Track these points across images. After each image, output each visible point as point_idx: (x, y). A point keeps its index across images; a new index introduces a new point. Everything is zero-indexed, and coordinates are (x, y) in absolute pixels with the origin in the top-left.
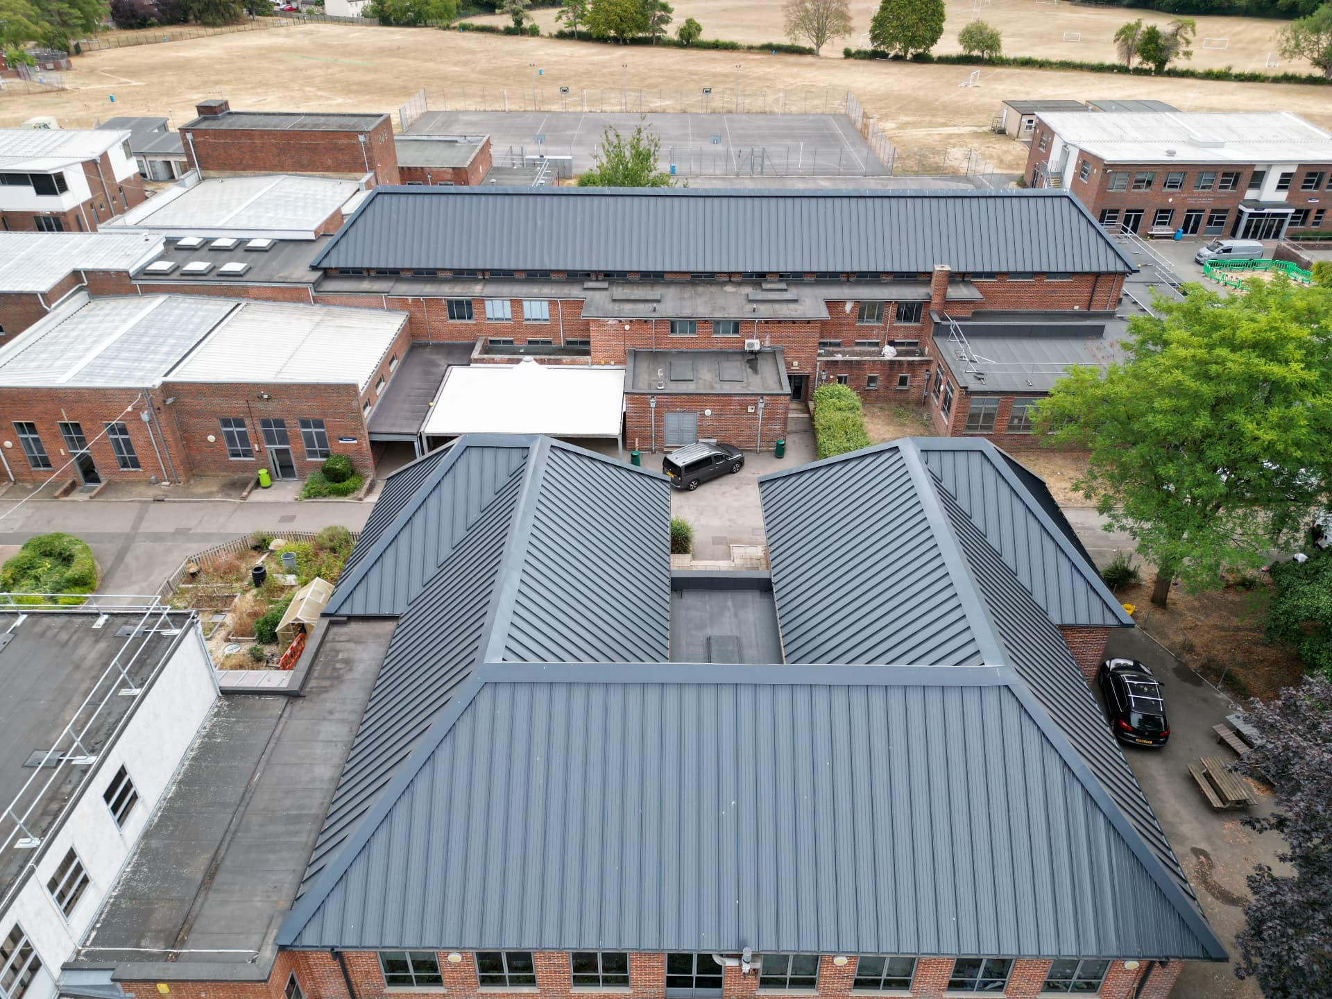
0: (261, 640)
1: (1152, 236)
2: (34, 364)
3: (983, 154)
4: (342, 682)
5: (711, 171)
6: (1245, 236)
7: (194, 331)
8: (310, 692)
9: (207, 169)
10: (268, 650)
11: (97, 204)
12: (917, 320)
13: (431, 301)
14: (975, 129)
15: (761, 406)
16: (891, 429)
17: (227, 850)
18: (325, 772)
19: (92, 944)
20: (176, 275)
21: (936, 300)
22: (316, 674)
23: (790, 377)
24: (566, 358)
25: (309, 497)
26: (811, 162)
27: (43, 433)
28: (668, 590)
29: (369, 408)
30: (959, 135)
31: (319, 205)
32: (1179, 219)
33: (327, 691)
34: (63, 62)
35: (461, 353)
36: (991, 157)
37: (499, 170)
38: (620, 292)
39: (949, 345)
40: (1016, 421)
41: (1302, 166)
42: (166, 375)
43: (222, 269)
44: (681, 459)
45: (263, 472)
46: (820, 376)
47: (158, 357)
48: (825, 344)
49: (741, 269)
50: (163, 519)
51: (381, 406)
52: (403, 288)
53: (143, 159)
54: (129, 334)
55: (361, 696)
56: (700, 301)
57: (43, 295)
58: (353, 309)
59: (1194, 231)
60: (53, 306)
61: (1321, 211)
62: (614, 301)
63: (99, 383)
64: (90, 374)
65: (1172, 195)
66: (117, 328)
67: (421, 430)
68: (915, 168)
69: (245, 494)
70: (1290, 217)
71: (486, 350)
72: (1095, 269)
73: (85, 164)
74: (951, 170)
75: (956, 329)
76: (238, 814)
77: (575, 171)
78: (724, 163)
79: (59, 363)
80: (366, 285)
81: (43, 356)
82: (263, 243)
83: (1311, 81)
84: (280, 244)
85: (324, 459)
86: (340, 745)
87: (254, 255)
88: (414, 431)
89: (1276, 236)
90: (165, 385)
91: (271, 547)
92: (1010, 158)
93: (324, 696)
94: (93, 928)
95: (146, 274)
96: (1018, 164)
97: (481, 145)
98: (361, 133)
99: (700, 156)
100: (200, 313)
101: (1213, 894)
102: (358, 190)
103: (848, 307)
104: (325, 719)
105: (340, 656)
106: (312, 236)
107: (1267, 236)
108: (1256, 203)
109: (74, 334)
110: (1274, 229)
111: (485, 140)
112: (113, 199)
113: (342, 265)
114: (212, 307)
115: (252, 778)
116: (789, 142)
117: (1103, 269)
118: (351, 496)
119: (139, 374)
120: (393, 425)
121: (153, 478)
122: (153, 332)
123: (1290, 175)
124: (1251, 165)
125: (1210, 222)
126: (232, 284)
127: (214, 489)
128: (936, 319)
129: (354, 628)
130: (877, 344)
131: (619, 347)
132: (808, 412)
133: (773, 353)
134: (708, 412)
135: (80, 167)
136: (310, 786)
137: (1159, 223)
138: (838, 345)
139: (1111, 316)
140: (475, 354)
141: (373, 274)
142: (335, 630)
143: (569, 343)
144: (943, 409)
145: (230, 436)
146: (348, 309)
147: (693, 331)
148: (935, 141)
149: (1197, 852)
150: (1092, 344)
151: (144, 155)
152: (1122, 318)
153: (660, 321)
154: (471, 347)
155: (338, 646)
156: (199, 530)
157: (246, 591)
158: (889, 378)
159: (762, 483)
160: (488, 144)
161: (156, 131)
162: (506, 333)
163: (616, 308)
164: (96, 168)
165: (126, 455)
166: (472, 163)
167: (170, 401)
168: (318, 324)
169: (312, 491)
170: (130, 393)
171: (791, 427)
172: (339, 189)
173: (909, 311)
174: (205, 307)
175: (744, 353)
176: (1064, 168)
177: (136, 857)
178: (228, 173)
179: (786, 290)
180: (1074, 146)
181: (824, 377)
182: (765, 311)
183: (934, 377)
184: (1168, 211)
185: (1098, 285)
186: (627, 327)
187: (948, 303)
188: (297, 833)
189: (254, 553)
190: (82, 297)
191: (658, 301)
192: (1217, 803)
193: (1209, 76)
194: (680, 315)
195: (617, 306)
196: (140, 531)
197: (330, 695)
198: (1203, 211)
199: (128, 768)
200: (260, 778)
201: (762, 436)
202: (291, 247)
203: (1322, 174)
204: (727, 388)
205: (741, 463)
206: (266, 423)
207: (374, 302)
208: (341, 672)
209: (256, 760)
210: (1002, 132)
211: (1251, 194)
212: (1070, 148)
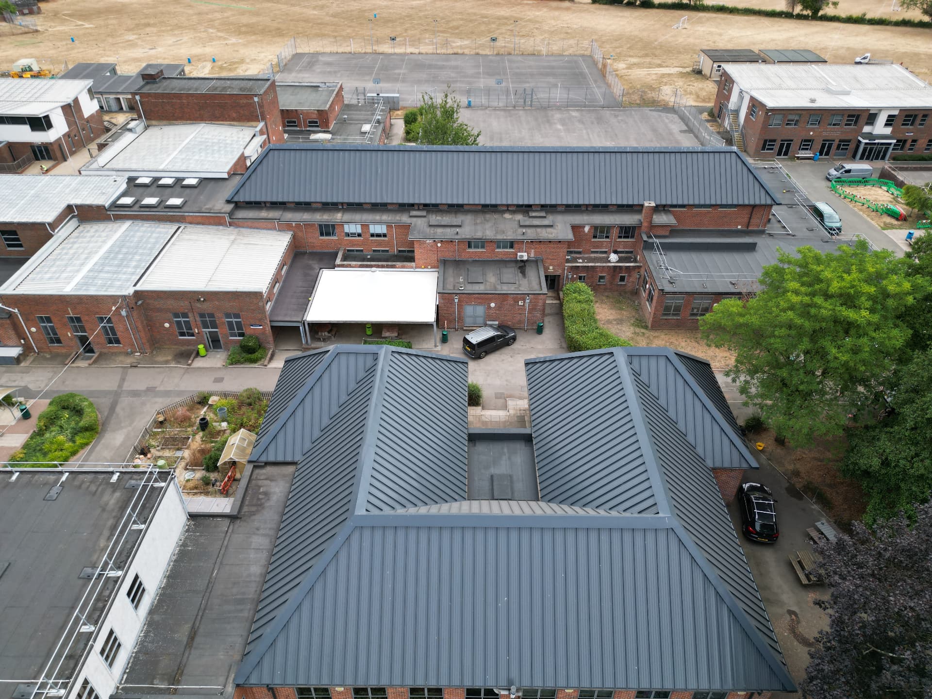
0: (208, 469)
1: (798, 158)
2: (48, 276)
3: (685, 91)
4: (263, 508)
5: (496, 104)
6: (862, 158)
7: (151, 249)
8: (244, 515)
9: (150, 119)
10: (213, 476)
11: (72, 135)
12: (632, 237)
13: (308, 225)
14: (681, 69)
15: (528, 301)
16: (613, 312)
17: (201, 621)
18: (256, 569)
19: (124, 684)
20: (136, 208)
21: (645, 224)
22: (247, 503)
23: (546, 277)
24: (399, 264)
25: (232, 364)
26: (566, 96)
27: (56, 323)
28: (466, 443)
29: (269, 303)
30: (669, 75)
31: (228, 149)
32: (817, 146)
33: (254, 515)
34: (35, 8)
35: (329, 260)
36: (691, 93)
37: (349, 107)
38: (435, 219)
39: (653, 257)
40: (695, 311)
41: (902, 110)
42: (135, 285)
43: (168, 203)
44: (475, 338)
45: (201, 347)
46: (567, 275)
47: (130, 270)
48: (571, 252)
49: (515, 203)
50: (139, 380)
51: (277, 300)
52: (289, 216)
53: (100, 96)
54: (109, 252)
55: (276, 517)
56: (488, 225)
57: (49, 224)
58: (256, 230)
59: (827, 154)
60: (56, 231)
61: (914, 141)
62: (430, 226)
63: (92, 291)
64: (86, 284)
65: (812, 130)
66: (100, 247)
67: (304, 319)
68: (638, 102)
69: (190, 362)
70: (893, 145)
71: (345, 258)
72: (752, 203)
73: (63, 108)
74: (663, 103)
75: (657, 246)
76: (206, 598)
77: (401, 104)
78: (505, 97)
79: (64, 275)
80: (264, 214)
81: (53, 269)
82: (193, 182)
83: (921, 25)
84: (204, 181)
85: (241, 338)
86: (264, 552)
87: (188, 191)
88: (300, 320)
89: (883, 158)
90: (136, 293)
91: (210, 402)
92: (705, 94)
93: (253, 517)
94: (125, 673)
95: (116, 207)
96: (709, 99)
97: (337, 90)
98: (256, 95)
99: (488, 91)
100: (154, 235)
101: (798, 640)
102: (254, 135)
103: (587, 229)
104: (254, 534)
105: (261, 490)
106: (226, 176)
107: (877, 158)
108: (870, 136)
109: (72, 251)
110: (882, 154)
111: (339, 86)
112: (83, 130)
113: (247, 200)
114: (162, 230)
115: (212, 573)
116: (551, 80)
117: (758, 202)
118: (260, 363)
119: (118, 283)
120: (286, 315)
121: (129, 350)
122: (124, 250)
123: (894, 116)
124: (867, 110)
125: (838, 148)
126: (175, 214)
127: (169, 358)
128: (645, 238)
129: (269, 470)
130: (605, 252)
131: (434, 258)
132: (559, 299)
133: (536, 262)
134: (493, 305)
135: (60, 111)
136: (248, 580)
137: (803, 149)
138: (580, 253)
139: (762, 232)
140: (338, 261)
141: (268, 205)
142: (257, 471)
143: (400, 251)
144: (648, 300)
145: (179, 323)
146: (252, 230)
147: (483, 247)
148: (653, 80)
149: (791, 612)
150: (748, 257)
151: (101, 93)
152: (770, 235)
153: (461, 241)
154: (335, 255)
155: (260, 483)
156: (162, 388)
157: (195, 434)
158: (613, 277)
159: (527, 364)
160: (341, 88)
161: (108, 74)
162: (357, 245)
163: (432, 232)
164: (71, 110)
165: (111, 336)
166: (331, 106)
167: (140, 302)
168: (233, 242)
169: (234, 360)
170: (114, 299)
171: (548, 311)
172: (241, 134)
173: (627, 231)
174: (158, 230)
175: (516, 261)
176: (740, 107)
177: (146, 627)
178: (165, 122)
179: (545, 217)
180: (747, 92)
181: (570, 277)
182: (531, 234)
183: (643, 277)
184: (809, 141)
185: (754, 213)
186: (439, 245)
187: (652, 227)
188: (241, 611)
189: (200, 406)
190: (74, 223)
191: (460, 226)
192: (805, 581)
193: (850, 20)
194: (475, 237)
195: (432, 230)
196: (124, 389)
197: (256, 517)
198: (834, 141)
199: (139, 575)
200: (217, 574)
201: (528, 320)
202: (212, 183)
203: (916, 116)
204: (505, 289)
205: (514, 339)
206: (202, 315)
207: (270, 226)
208: (263, 501)
209: (214, 561)
210: (699, 72)
211: (867, 129)
212: (745, 94)
